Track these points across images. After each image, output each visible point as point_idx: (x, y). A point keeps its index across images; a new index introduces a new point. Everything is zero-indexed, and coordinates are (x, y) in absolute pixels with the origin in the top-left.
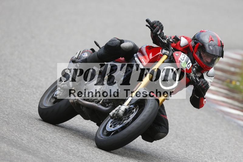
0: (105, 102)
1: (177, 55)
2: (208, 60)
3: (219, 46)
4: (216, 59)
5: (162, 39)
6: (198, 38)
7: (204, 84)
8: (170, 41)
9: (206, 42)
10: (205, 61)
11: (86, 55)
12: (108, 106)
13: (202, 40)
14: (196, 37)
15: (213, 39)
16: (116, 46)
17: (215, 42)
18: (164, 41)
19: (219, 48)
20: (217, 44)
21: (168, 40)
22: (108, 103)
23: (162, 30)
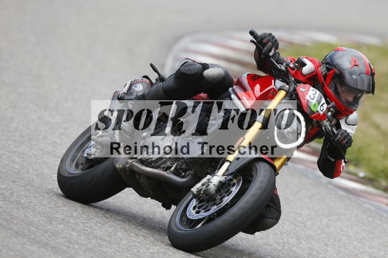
0: (179, 169)
1: (302, 90)
2: (349, 98)
3: (367, 74)
4: (361, 96)
5: (278, 64)
6: (331, 62)
7: (344, 139)
8: (290, 67)
9: (344, 67)
10: (344, 100)
11: (139, 88)
12: (184, 175)
13: (337, 64)
14: (328, 59)
15: (358, 62)
16: (196, 73)
17: (362, 68)
18: (280, 66)
19: (366, 78)
20: (365, 72)
21: (288, 65)
22: (185, 171)
23: (277, 48)
